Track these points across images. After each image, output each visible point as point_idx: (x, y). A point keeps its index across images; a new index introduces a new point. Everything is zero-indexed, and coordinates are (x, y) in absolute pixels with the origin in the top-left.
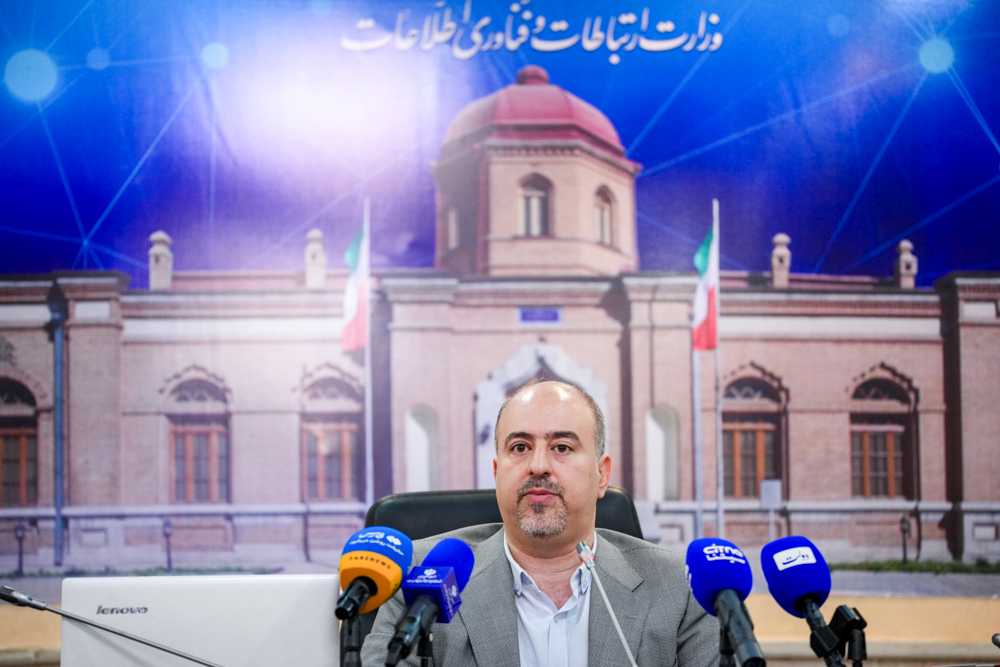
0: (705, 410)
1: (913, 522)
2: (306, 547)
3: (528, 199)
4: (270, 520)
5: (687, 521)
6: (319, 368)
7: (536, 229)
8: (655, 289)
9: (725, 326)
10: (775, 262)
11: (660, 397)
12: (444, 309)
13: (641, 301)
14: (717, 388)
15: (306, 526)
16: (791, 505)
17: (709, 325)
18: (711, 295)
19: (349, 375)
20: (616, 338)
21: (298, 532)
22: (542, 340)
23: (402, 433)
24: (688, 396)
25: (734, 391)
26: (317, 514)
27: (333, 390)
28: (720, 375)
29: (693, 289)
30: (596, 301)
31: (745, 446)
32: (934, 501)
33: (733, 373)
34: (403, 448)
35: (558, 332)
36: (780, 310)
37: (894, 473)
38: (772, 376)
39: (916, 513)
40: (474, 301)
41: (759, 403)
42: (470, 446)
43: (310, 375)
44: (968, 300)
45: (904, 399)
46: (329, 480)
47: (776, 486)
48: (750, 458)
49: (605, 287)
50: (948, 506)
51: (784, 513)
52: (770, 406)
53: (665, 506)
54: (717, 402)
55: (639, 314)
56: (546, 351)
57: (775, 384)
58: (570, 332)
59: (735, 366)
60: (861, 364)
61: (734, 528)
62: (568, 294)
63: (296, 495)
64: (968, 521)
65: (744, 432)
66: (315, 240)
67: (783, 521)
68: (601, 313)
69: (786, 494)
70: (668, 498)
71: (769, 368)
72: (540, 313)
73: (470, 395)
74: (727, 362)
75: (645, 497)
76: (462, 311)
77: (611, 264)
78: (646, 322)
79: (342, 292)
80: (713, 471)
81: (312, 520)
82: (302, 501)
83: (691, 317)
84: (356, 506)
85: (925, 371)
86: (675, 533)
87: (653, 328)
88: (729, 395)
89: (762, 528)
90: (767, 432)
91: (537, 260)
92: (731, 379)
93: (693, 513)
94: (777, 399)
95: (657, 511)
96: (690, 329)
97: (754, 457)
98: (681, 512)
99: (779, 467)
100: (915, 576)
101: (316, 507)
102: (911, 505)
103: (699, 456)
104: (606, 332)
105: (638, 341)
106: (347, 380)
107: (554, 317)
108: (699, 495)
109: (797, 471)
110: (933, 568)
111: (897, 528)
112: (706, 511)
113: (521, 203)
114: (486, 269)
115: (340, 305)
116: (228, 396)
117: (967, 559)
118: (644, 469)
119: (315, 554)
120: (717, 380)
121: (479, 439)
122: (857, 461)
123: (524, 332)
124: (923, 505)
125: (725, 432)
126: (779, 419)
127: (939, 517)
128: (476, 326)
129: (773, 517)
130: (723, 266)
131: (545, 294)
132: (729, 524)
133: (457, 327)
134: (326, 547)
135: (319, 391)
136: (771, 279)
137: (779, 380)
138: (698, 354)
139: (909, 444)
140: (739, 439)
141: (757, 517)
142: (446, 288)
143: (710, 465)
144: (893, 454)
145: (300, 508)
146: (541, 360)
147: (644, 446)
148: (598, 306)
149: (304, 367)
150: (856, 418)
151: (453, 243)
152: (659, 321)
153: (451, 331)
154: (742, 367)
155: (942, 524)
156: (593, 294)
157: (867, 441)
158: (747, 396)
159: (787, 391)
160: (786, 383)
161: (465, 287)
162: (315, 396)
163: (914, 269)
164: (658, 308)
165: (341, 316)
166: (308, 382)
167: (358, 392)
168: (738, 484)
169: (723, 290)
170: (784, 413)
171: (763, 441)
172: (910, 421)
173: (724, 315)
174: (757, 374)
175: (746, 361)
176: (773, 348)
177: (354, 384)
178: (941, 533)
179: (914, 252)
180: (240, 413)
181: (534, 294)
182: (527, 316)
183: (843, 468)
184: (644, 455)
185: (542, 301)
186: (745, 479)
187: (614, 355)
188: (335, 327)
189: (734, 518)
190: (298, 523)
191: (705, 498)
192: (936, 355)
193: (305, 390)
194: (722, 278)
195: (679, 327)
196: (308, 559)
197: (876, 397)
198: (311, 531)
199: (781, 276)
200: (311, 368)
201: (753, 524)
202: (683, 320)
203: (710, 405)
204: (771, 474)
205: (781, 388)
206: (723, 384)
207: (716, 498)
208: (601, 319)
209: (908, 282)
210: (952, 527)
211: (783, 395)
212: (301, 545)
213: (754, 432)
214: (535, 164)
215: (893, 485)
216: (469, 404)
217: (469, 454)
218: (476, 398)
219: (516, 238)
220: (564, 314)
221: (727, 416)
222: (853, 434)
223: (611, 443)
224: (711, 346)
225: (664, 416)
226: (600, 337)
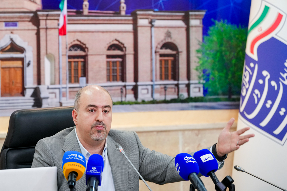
0: (63, 55)
1: (124, 89)
5: (57, 91)
8: (47, 15)
9: (69, 28)
10: (84, 6)
11: (49, 51)
13: (43, 19)
14: (66, 48)
17: (64, 27)
18: (65, 17)
20: (35, 32)
22: (12, 33)
24: (57, 50)
25: (72, 49)
28: (67, 43)
29: (59, 15)
30: (29, 19)
31: (75, 66)
32: (130, 82)
33: (72, 43)
35: (17, 30)
36: (86, 22)
37: (119, 74)
38: (83, 44)
39: (125, 86)
41: (79, 53)
44: (141, 18)
45: (122, 50)
47: (84, 79)
48: (76, 70)
49: (32, 15)
50: (134, 84)
52: (82, 53)
53: (51, 86)
54: (66, 52)
55: (42, 24)
56: (13, 36)
57: (84, 46)
58: (21, 30)
59: (72, 41)
60: (110, 39)
61: (71, 93)
62: (20, 17)
64: (140, 88)
65: (75, 62)
68: (30, 24)
69: (87, 82)
70: (52, 84)
71: (82, 41)
72: (11, 23)
74: (69, 39)
75: (44, 83)
77: (33, 7)
78: (45, 27)
80: (65, 75)
83: (58, 25)
85: (128, 41)
86: (54, 95)
87: (47, 29)
88: (70, 50)
90: (82, 62)
91: (10, 6)
92: (71, 45)
93: (59, 88)
95: (48, 88)
96: (58, 29)
97: (78, 70)
98: (55, 88)
99: (85, 73)
100: (124, 106)
102: (123, 84)
103: (61, 70)
104: (32, 30)
105: (42, 33)
107: (16, 25)
108: (61, 83)
109: (90, 74)
110: (130, 103)
111: (119, 91)
112: (63, 88)
117: (139, 100)
118: (44, 75)
120: (66, 45)
122: (108, 70)
123: (6, 30)
124: (127, 84)
125: (69, 62)
126: (85, 57)
127: (131, 87)
130: (69, 8)
131: (12, 18)
136: (82, 12)
138: (61, 37)
139: (123, 64)
140: (73, 64)
141: (78, 89)
143: (64, 73)
144: (119, 68)
146: (11, 39)
147: (44, 67)
148: (29, 21)
150: (108, 56)
152: (48, 26)
154: (74, 41)
155: (133, 89)
156: (28, 17)
157: (111, 64)
158: (76, 50)
159: (88, 49)
160: (87, 46)
163: (125, 9)
164: (48, 21)
168: (73, 79)
169: (69, 16)
170: (87, 55)
171: (80, 65)
172: (123, 57)
173: (68, 24)
174: (79, 43)
175: (75, 39)
176: (83, 34)
178: (132, 92)
179: (125, 3)
181: (9, 17)
182: (6, 25)
183: (104, 73)
184: (44, 70)
185: (12, 20)
186: (75, 77)
187: (35, 37)
189: (71, 90)
191: (63, 84)
192: (131, 36)
194: (68, 12)
195: (55, 28)
197: (114, 50)
199: (86, 11)
202: (56, 26)
203: (64, 53)
204: (83, 75)
206: (68, 46)
207: (66, 84)
208: (30, 26)
209: (123, 13)
210: (135, 90)
211: (86, 50)
213: (77, 62)
215: (119, 78)
220: (19, 24)
221: (70, 57)
222: (107, 62)
223: (34, 66)
224: (64, 34)
225: (50, 57)
226: (30, 31)
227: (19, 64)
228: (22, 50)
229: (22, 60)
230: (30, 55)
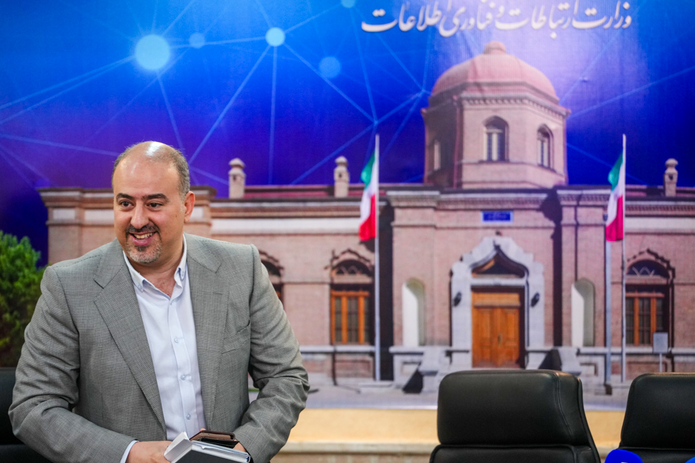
0: (613, 283)
2: (334, 375)
3: (490, 135)
4: (309, 357)
5: (600, 361)
6: (344, 253)
7: (495, 156)
8: (579, 198)
9: (629, 224)
10: (667, 178)
11: (581, 274)
12: (430, 212)
13: (569, 206)
14: (622, 268)
15: (334, 361)
16: (674, 351)
17: (618, 222)
18: (619, 201)
19: (363, 258)
20: (551, 232)
21: (328, 365)
22: (498, 234)
23: (400, 298)
24: (602, 273)
25: (635, 270)
26: (342, 353)
27: (353, 268)
28: (625, 260)
29: (607, 198)
30: (537, 206)
31: (642, 308)
33: (635, 257)
34: (401, 308)
35: (510, 228)
36: (669, 213)
38: (662, 259)
40: (451, 207)
41: (652, 278)
42: (447, 307)
43: (336, 258)
46: (349, 330)
47: (665, 336)
48: (646, 317)
49: (543, 196)
51: (670, 356)
52: (663, 281)
53: (584, 350)
54: (622, 277)
55: (568, 215)
56: (500, 241)
57: (665, 265)
58: (518, 228)
59: (636, 252)
61: (633, 366)
62: (517, 201)
63: (327, 339)
65: (642, 299)
66: (342, 164)
67: (669, 361)
68: (541, 215)
69: (671, 343)
70: (586, 344)
71: (660, 254)
72: (497, 215)
73: (448, 272)
74: (628, 249)
75: (570, 343)
76: (442, 214)
77: (548, 180)
78: (573, 221)
79: (359, 200)
80: (620, 326)
81: (338, 357)
82: (331, 344)
83: (605, 218)
84: (367, 348)
86: (592, 369)
87: (577, 225)
88: (631, 272)
89: (654, 366)
90: (658, 298)
91: (496, 178)
92: (632, 261)
93: (604, 355)
94: (666, 276)
95: (579, 353)
96: (604, 226)
97: (649, 316)
98: (595, 354)
99: (666, 324)
101: (340, 348)
103: (609, 316)
104: (544, 228)
105: (567, 234)
106: (362, 261)
107: (508, 218)
108: (608, 342)
109: (679, 326)
112: (613, 354)
113: (485, 137)
114: (460, 184)
115: (358, 209)
116: (282, 272)
118: (570, 325)
119: (340, 380)
120: (623, 262)
121: (453, 303)
123: (487, 228)
125: (627, 298)
126: (667, 290)
128: (452, 224)
129: (661, 359)
130: (628, 181)
131: (501, 202)
132: (629, 363)
133: (438, 225)
134: (348, 376)
135: (343, 269)
136: (664, 191)
137: (668, 262)
138: (609, 244)
140: (638, 303)
141: (650, 359)
142: (432, 198)
143: (617, 322)
145: (330, 349)
146: (497, 248)
147: (570, 308)
148: (538, 210)
149: (333, 252)
151: (437, 166)
152: (581, 221)
153: (435, 227)
154: (641, 253)
156: (536, 201)
158: (645, 273)
159: (673, 270)
160: (672, 264)
161: (444, 197)
162: (340, 272)
164: (581, 211)
165: (358, 216)
166: (336, 262)
167: (370, 269)
168: (637, 334)
169: (628, 199)
170: (672, 285)
171: (655, 305)
173: (627, 216)
174: (653, 258)
175: (644, 249)
176: (664, 239)
177: (367, 264)
180: (290, 283)
181: (493, 201)
182: (486, 218)
184: (570, 314)
185: (499, 207)
186: (642, 332)
187: (549, 244)
188: (355, 225)
189: (633, 359)
190: (328, 359)
191: (613, 345)
193: (333, 268)
194: (627, 190)
195: (596, 225)
196: (335, 384)
198: (338, 364)
199: (671, 189)
200: (337, 253)
201: (647, 363)
202: (599, 220)
203: (618, 279)
204: (661, 328)
205: (669, 267)
206: (627, 265)
207: (622, 345)
208: (540, 219)
211: (670, 273)
212: (331, 374)
213: (649, 299)
214: (495, 110)
216: (447, 278)
217: (447, 312)
218: (451, 274)
219: (481, 162)
220: (514, 215)
221: (629, 288)
223: (546, 306)
224: (618, 237)
225: (584, 287)
226: (539, 232)
227: (513, 299)
228: (520, 271)
229: (520, 291)
230: (538, 282)
